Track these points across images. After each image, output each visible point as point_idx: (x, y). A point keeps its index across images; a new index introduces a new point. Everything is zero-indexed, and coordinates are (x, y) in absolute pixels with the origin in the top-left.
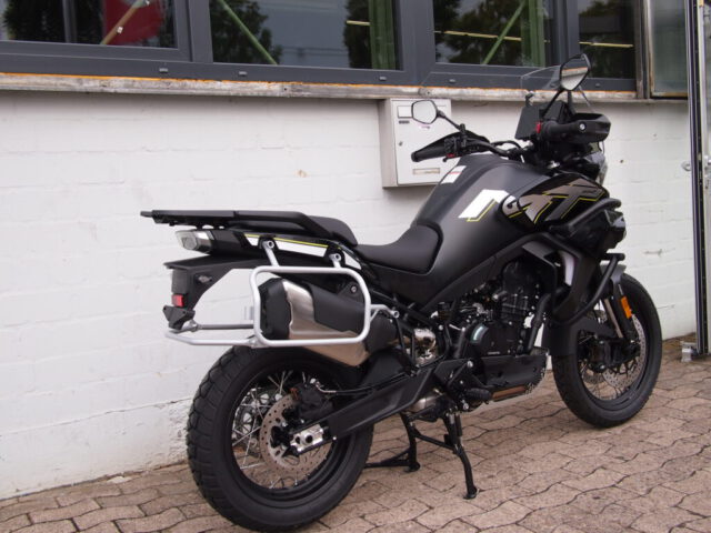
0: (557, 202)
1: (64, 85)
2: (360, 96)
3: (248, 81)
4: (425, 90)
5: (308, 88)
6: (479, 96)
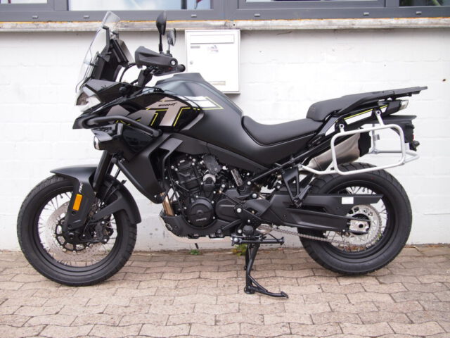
3: (91, 21)
4: (231, 23)
5: (133, 24)
6: (282, 26)
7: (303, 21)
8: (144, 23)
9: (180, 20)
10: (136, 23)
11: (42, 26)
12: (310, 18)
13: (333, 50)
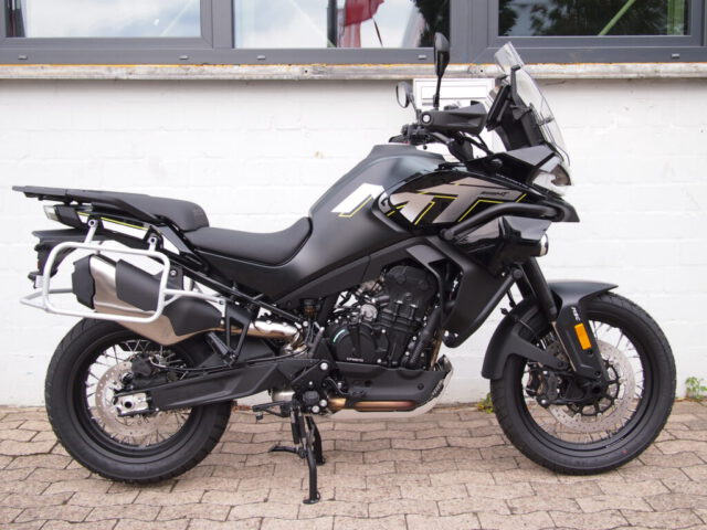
0: (442, 203)
1: (97, 73)
2: (380, 77)
3: (268, 64)
4: (477, 68)
5: (331, 69)
6: (553, 73)
7: (583, 65)
8: (347, 67)
9: (402, 63)
10: (336, 67)
11: (194, 71)
12: (594, 62)
13: (627, 109)
